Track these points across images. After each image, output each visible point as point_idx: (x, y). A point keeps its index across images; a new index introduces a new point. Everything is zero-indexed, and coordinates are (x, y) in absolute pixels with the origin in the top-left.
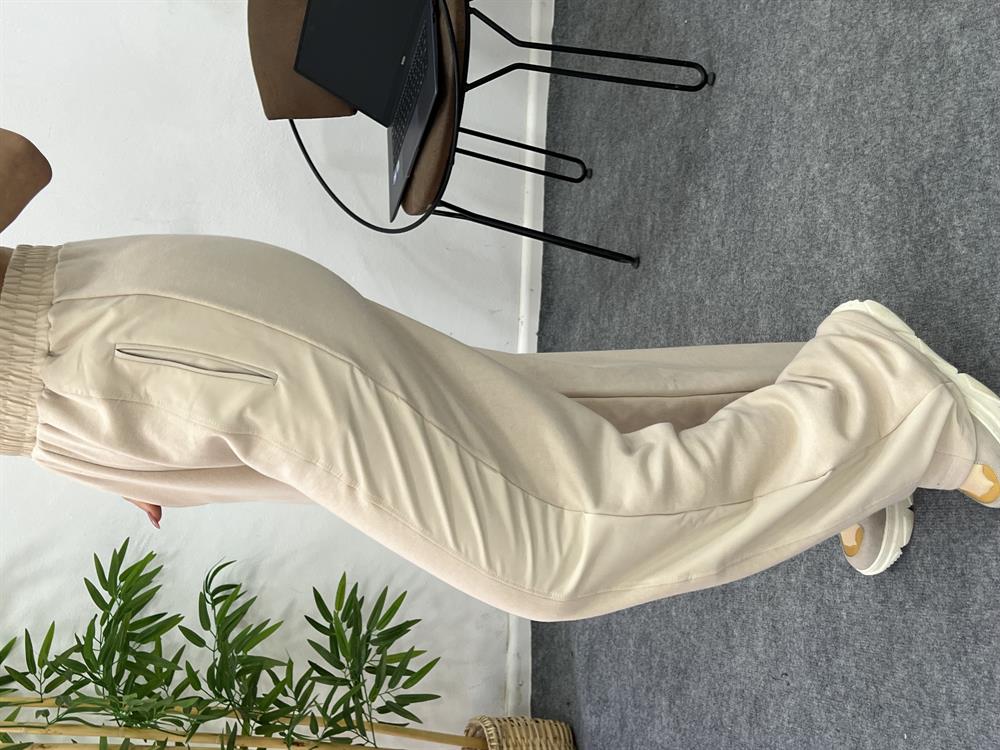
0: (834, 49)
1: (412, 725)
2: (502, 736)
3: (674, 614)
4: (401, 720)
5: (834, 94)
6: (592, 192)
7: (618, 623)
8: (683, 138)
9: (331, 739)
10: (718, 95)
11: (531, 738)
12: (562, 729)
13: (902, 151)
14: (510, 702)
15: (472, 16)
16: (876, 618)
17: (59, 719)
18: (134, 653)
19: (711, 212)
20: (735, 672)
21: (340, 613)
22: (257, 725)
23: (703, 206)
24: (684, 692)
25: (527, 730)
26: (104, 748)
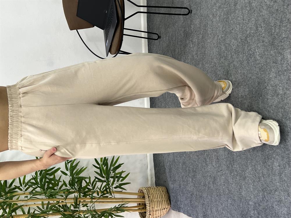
0: (223, 4)
1: (124, 191)
2: (148, 192)
3: (191, 156)
4: (121, 190)
5: (224, 16)
7: (177, 160)
8: (185, 28)
9: (103, 197)
10: (193, 16)
11: (156, 192)
12: (164, 188)
13: (242, 31)
14: (150, 183)
16: (243, 154)
17: (30, 198)
18: (48, 179)
19: (194, 48)
20: (208, 170)
21: (102, 163)
22: (83, 195)
23: (191, 46)
24: (195, 176)
25: (155, 190)
26: (43, 204)
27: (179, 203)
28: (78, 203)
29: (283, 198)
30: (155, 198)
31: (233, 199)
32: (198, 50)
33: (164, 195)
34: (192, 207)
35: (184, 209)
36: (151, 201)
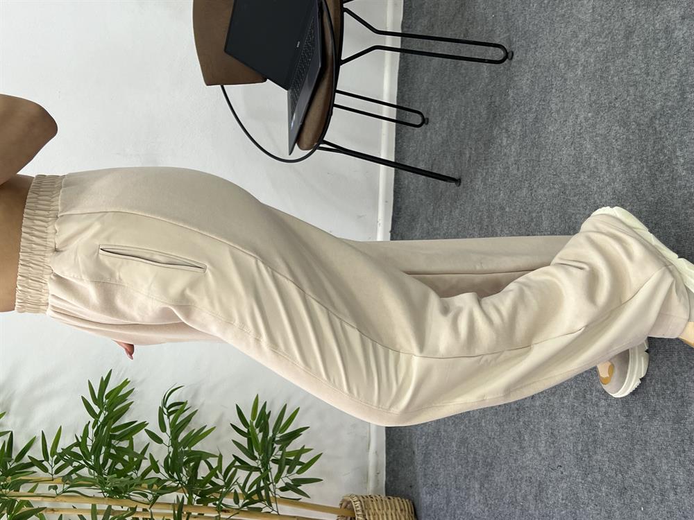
0: (595, 34)
1: (304, 499)
2: (365, 507)
3: (483, 424)
4: (296, 496)
5: (595, 65)
6: (429, 134)
7: (445, 431)
8: (491, 96)
9: (248, 508)
10: (515, 66)
11: (385, 510)
12: (406, 504)
13: (641, 104)
14: (371, 485)
15: (345, 13)
16: (622, 427)
17: (64, 492)
18: (114, 447)
19: (510, 147)
20: (525, 465)
21: (255, 422)
22: (198, 498)
23: (504, 144)
24: (490, 478)
25: (382, 504)
26: (94, 512)
32: (520, 153)
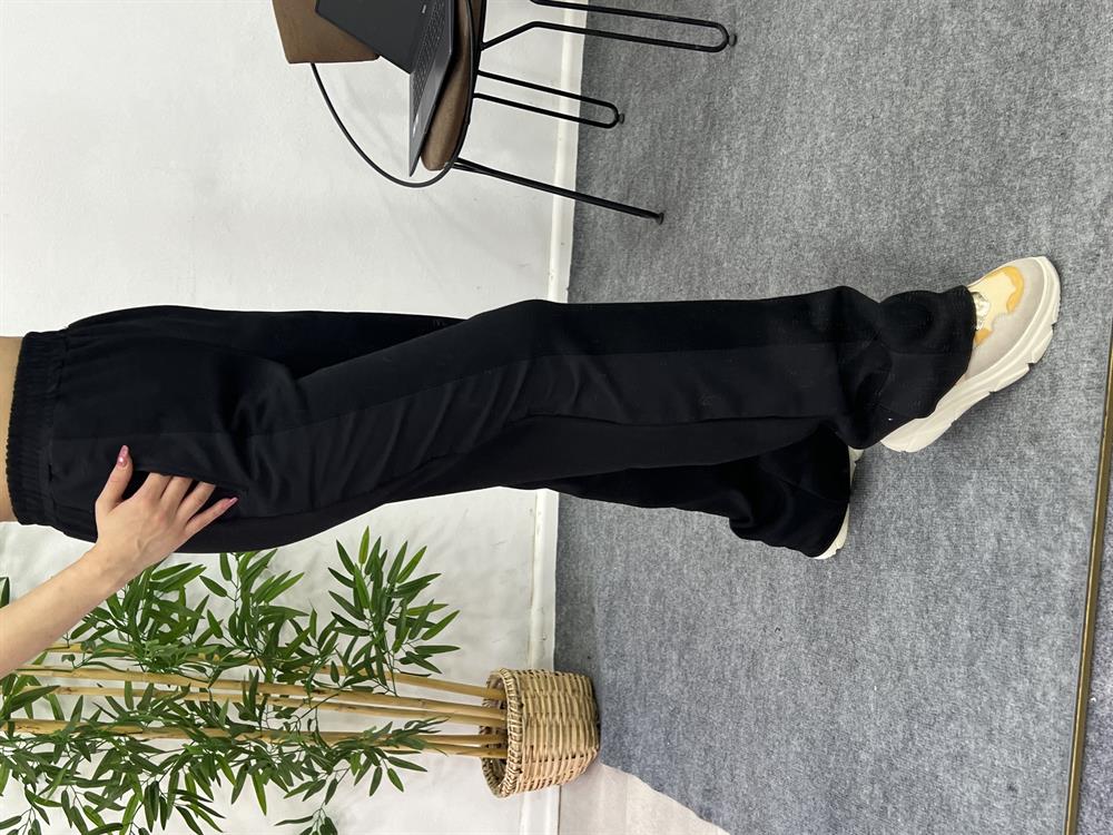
1: (434, 676)
2: (521, 687)
4: (425, 671)
5: (843, 63)
7: (636, 580)
8: (710, 94)
9: (353, 687)
10: (741, 54)
11: (550, 690)
12: (581, 682)
13: (897, 125)
14: (533, 656)
17: (84, 664)
20: (737, 627)
22: (280, 673)
23: (725, 166)
24: (691, 646)
25: (546, 682)
26: (129, 693)
27: (627, 739)
28: (259, 702)
29: (972, 746)
30: (541, 714)
31: (807, 739)
32: (744, 183)
33: (577, 703)
34: (670, 757)
35: (643, 761)
36: (528, 723)
